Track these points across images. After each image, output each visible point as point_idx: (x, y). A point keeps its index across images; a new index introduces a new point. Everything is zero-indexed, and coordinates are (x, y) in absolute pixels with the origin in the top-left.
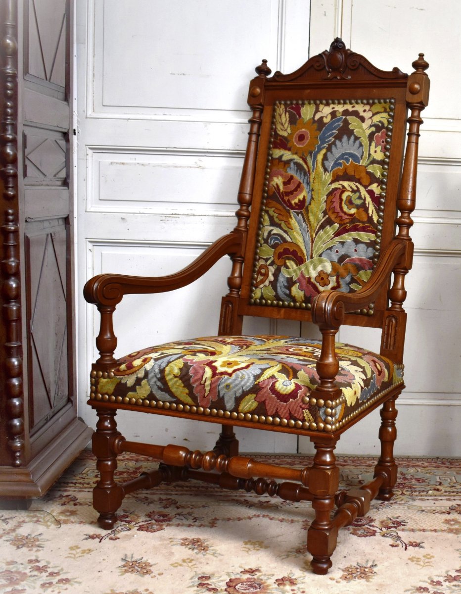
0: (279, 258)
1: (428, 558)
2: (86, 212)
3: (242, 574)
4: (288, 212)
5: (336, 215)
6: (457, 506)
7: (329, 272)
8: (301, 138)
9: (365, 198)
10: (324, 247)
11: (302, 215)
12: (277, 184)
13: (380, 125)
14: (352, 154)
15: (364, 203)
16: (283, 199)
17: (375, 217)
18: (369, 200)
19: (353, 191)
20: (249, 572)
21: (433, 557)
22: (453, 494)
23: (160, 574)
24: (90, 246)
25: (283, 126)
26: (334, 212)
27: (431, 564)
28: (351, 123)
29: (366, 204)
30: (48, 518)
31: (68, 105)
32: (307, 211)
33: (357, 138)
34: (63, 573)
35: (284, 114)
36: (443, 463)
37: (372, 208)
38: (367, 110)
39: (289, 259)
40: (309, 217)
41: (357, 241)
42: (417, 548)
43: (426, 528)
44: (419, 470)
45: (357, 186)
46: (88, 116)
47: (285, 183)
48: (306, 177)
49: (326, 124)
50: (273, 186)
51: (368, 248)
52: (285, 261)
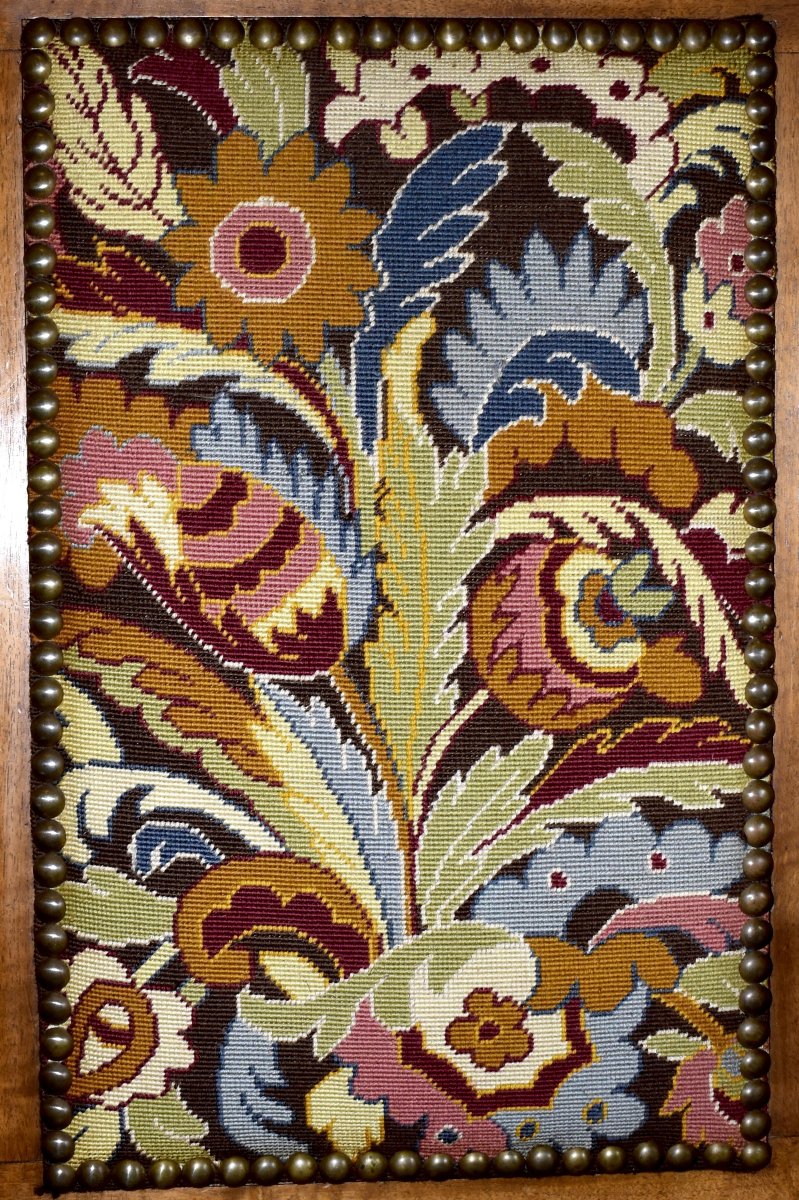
0: (212, 944)
4: (237, 682)
5: (527, 686)
7: (521, 995)
8: (262, 250)
9: (681, 579)
10: (483, 864)
11: (332, 699)
12: (134, 526)
13: (719, 169)
14: (590, 338)
15: (679, 609)
16: (191, 611)
17: (738, 676)
18: (698, 586)
19: (618, 548)
25: (123, 176)
26: (519, 671)
28: (559, 164)
29: (687, 610)
32: (360, 675)
33: (605, 251)
35: (113, 106)
37: (716, 628)
38: (635, 90)
39: (281, 944)
40: (372, 710)
41: (659, 814)
45: (631, 518)
47: (191, 522)
48: (329, 483)
49: (406, 165)
50: (108, 533)
51: (716, 839)
52: (254, 961)
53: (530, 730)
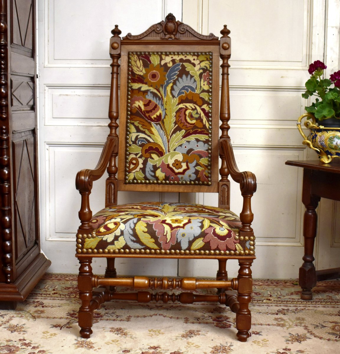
0: (146, 153)
1: (265, 342)
2: (45, 125)
3: (149, 349)
4: (150, 123)
5: (183, 124)
6: (282, 310)
7: (181, 160)
8: (154, 76)
9: (200, 113)
10: (177, 145)
11: (160, 125)
12: (139, 106)
13: (205, 68)
14: (190, 86)
16: (145, 115)
17: (207, 125)
18: (202, 114)
19: (193, 109)
20: (153, 348)
21: (268, 341)
22: (279, 302)
23: (99, 349)
24: (47, 146)
25: (139, 68)
26: (181, 123)
27: (267, 345)
28: (187, 67)
29: (201, 117)
30: (27, 315)
31: (34, 60)
32: (163, 123)
33: (192, 77)
34: (41, 347)
35: (138, 61)
36: (272, 283)
37: (205, 119)
38: (196, 59)
39: (153, 153)
40: (164, 126)
41: (198, 140)
42: (257, 335)
43: (263, 323)
44: (257, 287)
46: (45, 66)
47: (145, 105)
48: (160, 101)
49: (170, 67)
50: (136, 107)
51: (204, 144)
52: (150, 155)
53: (182, 129)
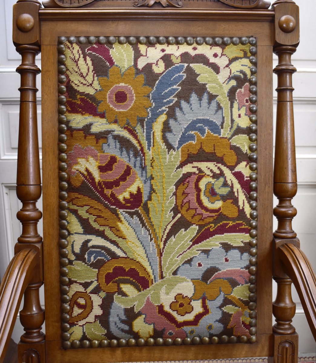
0: (107, 282)
4: (115, 212)
5: (192, 212)
7: (190, 295)
8: (121, 97)
9: (232, 184)
10: (179, 260)
11: (139, 216)
12: (87, 170)
13: (242, 76)
14: (208, 121)
15: (232, 192)
16: (102, 193)
17: (248, 210)
18: (237, 186)
19: (215, 176)
25: (84, 78)
26: (189, 209)
28: (199, 75)
29: (234, 193)
32: (147, 210)
33: (212, 97)
35: (81, 59)
37: (242, 197)
38: (220, 55)
39: (125, 282)
40: (150, 219)
41: (227, 247)
45: (219, 168)
47: (102, 169)
48: (139, 159)
49: (158, 75)
50: (80, 172)
51: (242, 254)
52: (118, 286)
53: (192, 224)
